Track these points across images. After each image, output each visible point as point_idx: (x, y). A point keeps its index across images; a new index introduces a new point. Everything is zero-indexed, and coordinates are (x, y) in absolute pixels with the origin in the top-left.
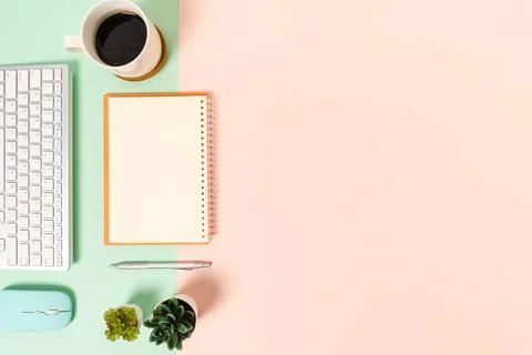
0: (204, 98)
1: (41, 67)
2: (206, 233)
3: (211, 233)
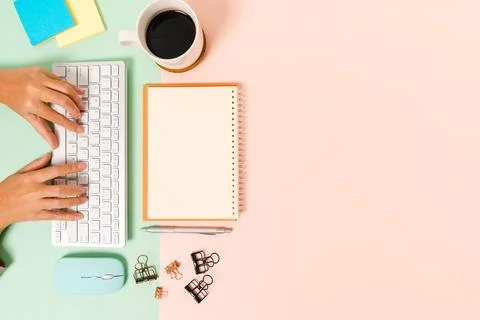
0: (235, 88)
1: (101, 63)
2: (236, 210)
3: (240, 211)
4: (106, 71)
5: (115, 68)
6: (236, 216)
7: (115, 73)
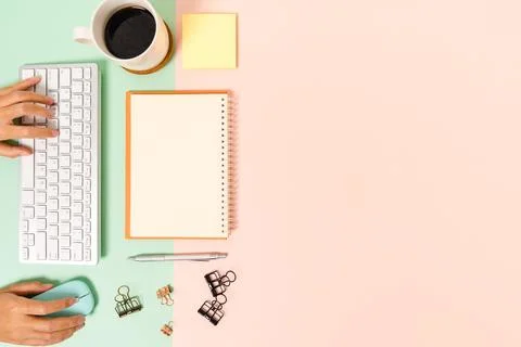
0: (225, 96)
1: (71, 65)
2: (226, 229)
3: (231, 229)
4: (77, 73)
5: (87, 70)
6: (225, 235)
7: (87, 77)
